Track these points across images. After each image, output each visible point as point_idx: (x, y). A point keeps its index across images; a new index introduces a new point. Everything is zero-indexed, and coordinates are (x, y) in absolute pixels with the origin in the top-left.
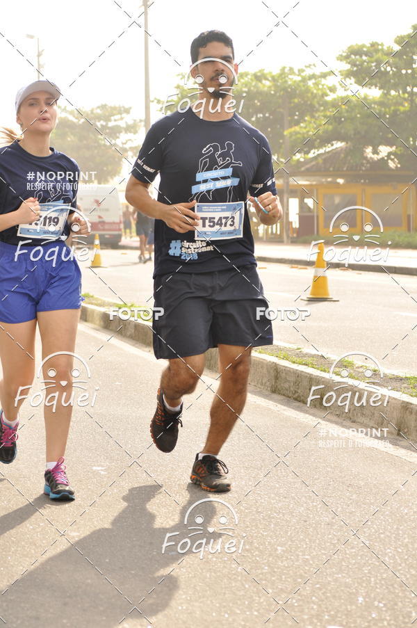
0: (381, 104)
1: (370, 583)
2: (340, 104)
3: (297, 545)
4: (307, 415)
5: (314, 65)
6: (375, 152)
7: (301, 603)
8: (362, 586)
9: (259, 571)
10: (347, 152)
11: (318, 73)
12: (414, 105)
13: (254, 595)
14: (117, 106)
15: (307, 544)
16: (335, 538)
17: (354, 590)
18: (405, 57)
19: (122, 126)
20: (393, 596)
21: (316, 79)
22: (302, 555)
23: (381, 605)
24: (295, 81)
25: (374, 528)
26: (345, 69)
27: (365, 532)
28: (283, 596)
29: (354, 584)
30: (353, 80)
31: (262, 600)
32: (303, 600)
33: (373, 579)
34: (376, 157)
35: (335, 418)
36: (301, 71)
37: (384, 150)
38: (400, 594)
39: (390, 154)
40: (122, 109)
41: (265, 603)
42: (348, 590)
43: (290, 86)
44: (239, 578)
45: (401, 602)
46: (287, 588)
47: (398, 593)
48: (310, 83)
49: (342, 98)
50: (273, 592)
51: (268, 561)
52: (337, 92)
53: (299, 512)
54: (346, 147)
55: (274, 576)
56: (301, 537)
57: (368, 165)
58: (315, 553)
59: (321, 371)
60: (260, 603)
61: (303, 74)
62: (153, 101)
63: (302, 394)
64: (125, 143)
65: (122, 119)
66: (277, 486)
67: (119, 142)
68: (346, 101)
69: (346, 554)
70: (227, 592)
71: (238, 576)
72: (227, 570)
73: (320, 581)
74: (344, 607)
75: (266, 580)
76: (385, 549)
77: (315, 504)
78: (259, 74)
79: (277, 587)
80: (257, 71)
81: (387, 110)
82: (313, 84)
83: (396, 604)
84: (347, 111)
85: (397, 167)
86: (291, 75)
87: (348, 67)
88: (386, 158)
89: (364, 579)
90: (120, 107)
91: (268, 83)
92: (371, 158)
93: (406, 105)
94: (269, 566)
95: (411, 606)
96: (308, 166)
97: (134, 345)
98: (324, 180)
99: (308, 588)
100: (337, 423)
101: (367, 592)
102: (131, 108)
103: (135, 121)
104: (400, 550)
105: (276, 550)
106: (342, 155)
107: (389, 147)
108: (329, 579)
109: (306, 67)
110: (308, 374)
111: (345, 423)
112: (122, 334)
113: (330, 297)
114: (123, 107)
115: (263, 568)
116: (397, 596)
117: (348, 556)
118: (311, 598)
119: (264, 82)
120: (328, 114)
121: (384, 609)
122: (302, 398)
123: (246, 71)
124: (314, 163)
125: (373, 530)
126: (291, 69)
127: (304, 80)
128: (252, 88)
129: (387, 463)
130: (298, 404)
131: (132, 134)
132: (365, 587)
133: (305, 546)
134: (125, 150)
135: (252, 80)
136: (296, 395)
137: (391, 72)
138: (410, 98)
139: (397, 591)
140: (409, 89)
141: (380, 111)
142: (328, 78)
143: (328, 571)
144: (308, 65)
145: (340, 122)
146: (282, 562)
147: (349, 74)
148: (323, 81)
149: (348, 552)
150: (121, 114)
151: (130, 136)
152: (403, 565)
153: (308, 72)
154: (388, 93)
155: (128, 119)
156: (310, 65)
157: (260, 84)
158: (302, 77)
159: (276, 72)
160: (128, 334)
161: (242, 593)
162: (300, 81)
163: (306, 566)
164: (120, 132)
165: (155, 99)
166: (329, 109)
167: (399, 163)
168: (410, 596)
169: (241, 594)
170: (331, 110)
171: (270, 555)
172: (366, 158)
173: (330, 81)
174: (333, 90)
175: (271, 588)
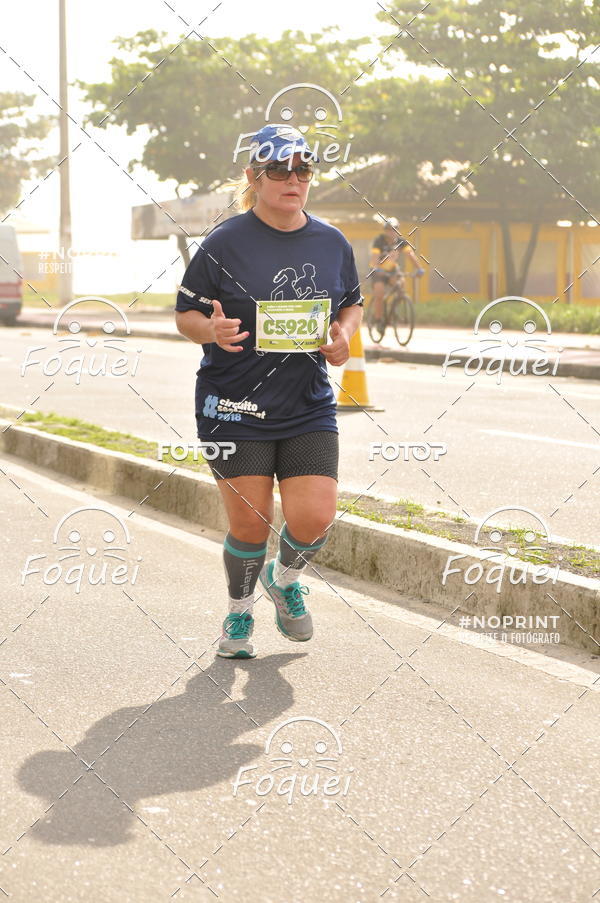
0: (447, 91)
1: (479, 857)
2: (379, 92)
3: (354, 796)
4: (350, 591)
5: (337, 27)
6: (438, 170)
7: (370, 888)
8: (467, 862)
9: (297, 838)
10: (391, 171)
11: (343, 41)
12: (501, 94)
13: (293, 876)
14: (13, 92)
15: (369, 795)
16: (416, 786)
17: (455, 869)
18: (486, 14)
19: (20, 125)
20: (520, 878)
21: (340, 51)
22: (364, 813)
23: (502, 892)
24: (306, 55)
25: (477, 770)
26: (389, 34)
27: (462, 777)
28: (340, 877)
29: (454, 859)
30: (401, 54)
31: (307, 884)
32: (373, 883)
33: (483, 851)
34: (437, 179)
35: (395, 596)
36: (315, 37)
37: (452, 168)
38: (530, 875)
39: (460, 174)
40: (21, 97)
41: (312, 889)
42: (445, 867)
43: (298, 62)
44: (267, 849)
45: (533, 886)
46: (345, 865)
47: (527, 873)
48: (331, 57)
49: (383, 83)
50: (323, 870)
51: (310, 820)
52: (374, 72)
53: (353, 744)
54: (389, 164)
55: (322, 846)
56: (361, 784)
57: (425, 193)
58: (384, 809)
59: (372, 520)
60: (303, 889)
61: (320, 42)
62: (73, 85)
63: (339, 557)
64: (26, 154)
65: (20, 114)
66: (313, 702)
67: (15, 152)
68: (390, 87)
69: (436, 811)
70: (248, 871)
71: (264, 846)
72: (245, 836)
73: (398, 853)
74: (441, 895)
75: (309, 851)
76: (498, 803)
77: (376, 731)
78: (247, 42)
79: (329, 863)
80: (244, 36)
81: (457, 102)
82: (336, 59)
83: (525, 891)
84: (391, 103)
85: (471, 196)
86: (299, 43)
87: (395, 30)
88: (454, 181)
89: (470, 850)
90: (17, 95)
91: (261, 57)
92: (429, 180)
93: (488, 93)
94: (313, 830)
95: (550, 893)
96: (327, 193)
97: (56, 480)
98: (352, 216)
99: (379, 865)
100: (399, 604)
101: (477, 871)
102: (34, 96)
103: (42, 117)
104: (523, 805)
105: (322, 804)
106: (382, 176)
107: (459, 163)
108: (413, 851)
109: (324, 30)
110: (351, 525)
111: (413, 604)
112: (36, 463)
113: (370, 404)
114: (23, 94)
115: (302, 834)
116: (526, 878)
117: (439, 814)
118: (387, 881)
119: (255, 54)
120: (360, 108)
121: (506, 898)
122: (340, 564)
123: (227, 36)
124: (335, 189)
125: (476, 773)
126: (300, 34)
127: (321, 52)
128: (235, 64)
129: (487, 668)
130: (333, 574)
131: (37, 139)
132: (472, 864)
133: (367, 798)
134: (25, 166)
135: (235, 51)
136: (331, 559)
137: (464, 40)
138: (494, 84)
139: (524, 870)
140: (493, 67)
141: (445, 104)
142: (361, 48)
143: (409, 837)
144: (326, 27)
145: (381, 122)
146: (333, 824)
147: (395, 43)
148: (352, 54)
149: (438, 807)
150: (19, 106)
151: (34, 142)
152: (530, 828)
153: (327, 40)
154: (461, 75)
155: (31, 114)
156: (331, 27)
157: (248, 59)
158: (317, 47)
159: (275, 38)
160: (47, 461)
161: (273, 872)
162: (315, 54)
163: (373, 829)
164: (18, 135)
165: (77, 81)
166: (360, 100)
167: (475, 189)
168: (546, 879)
169: (271, 874)
170: (364, 101)
171: (313, 812)
172: (420, 181)
173: (362, 55)
174: (368, 68)
175: (319, 865)
